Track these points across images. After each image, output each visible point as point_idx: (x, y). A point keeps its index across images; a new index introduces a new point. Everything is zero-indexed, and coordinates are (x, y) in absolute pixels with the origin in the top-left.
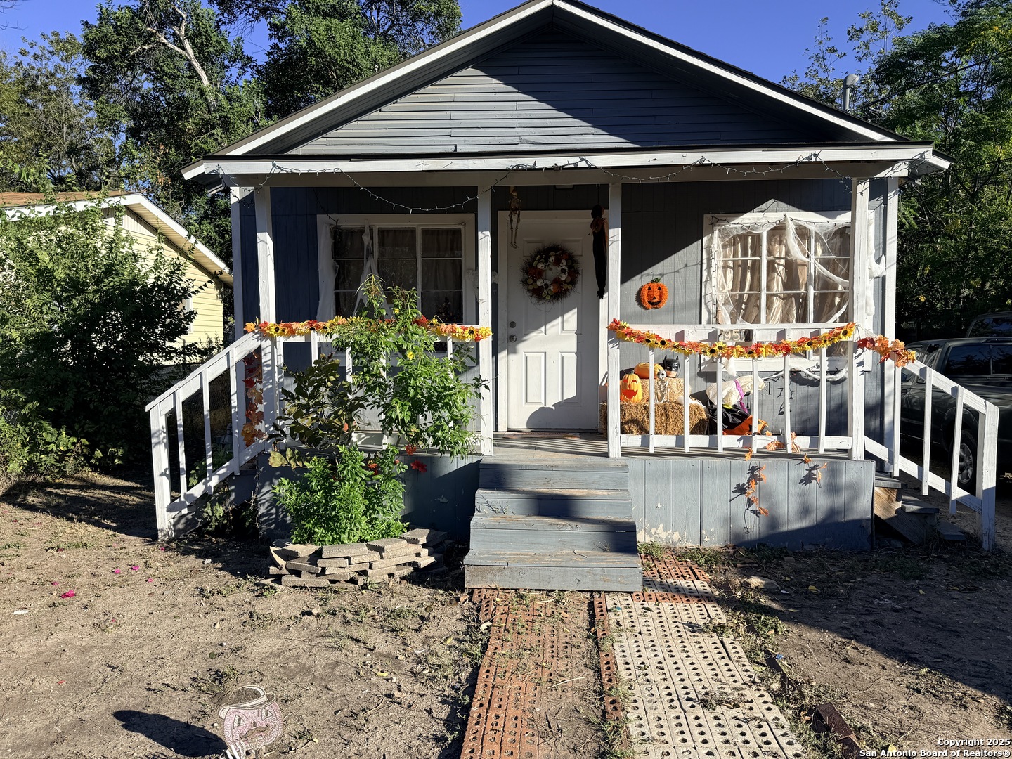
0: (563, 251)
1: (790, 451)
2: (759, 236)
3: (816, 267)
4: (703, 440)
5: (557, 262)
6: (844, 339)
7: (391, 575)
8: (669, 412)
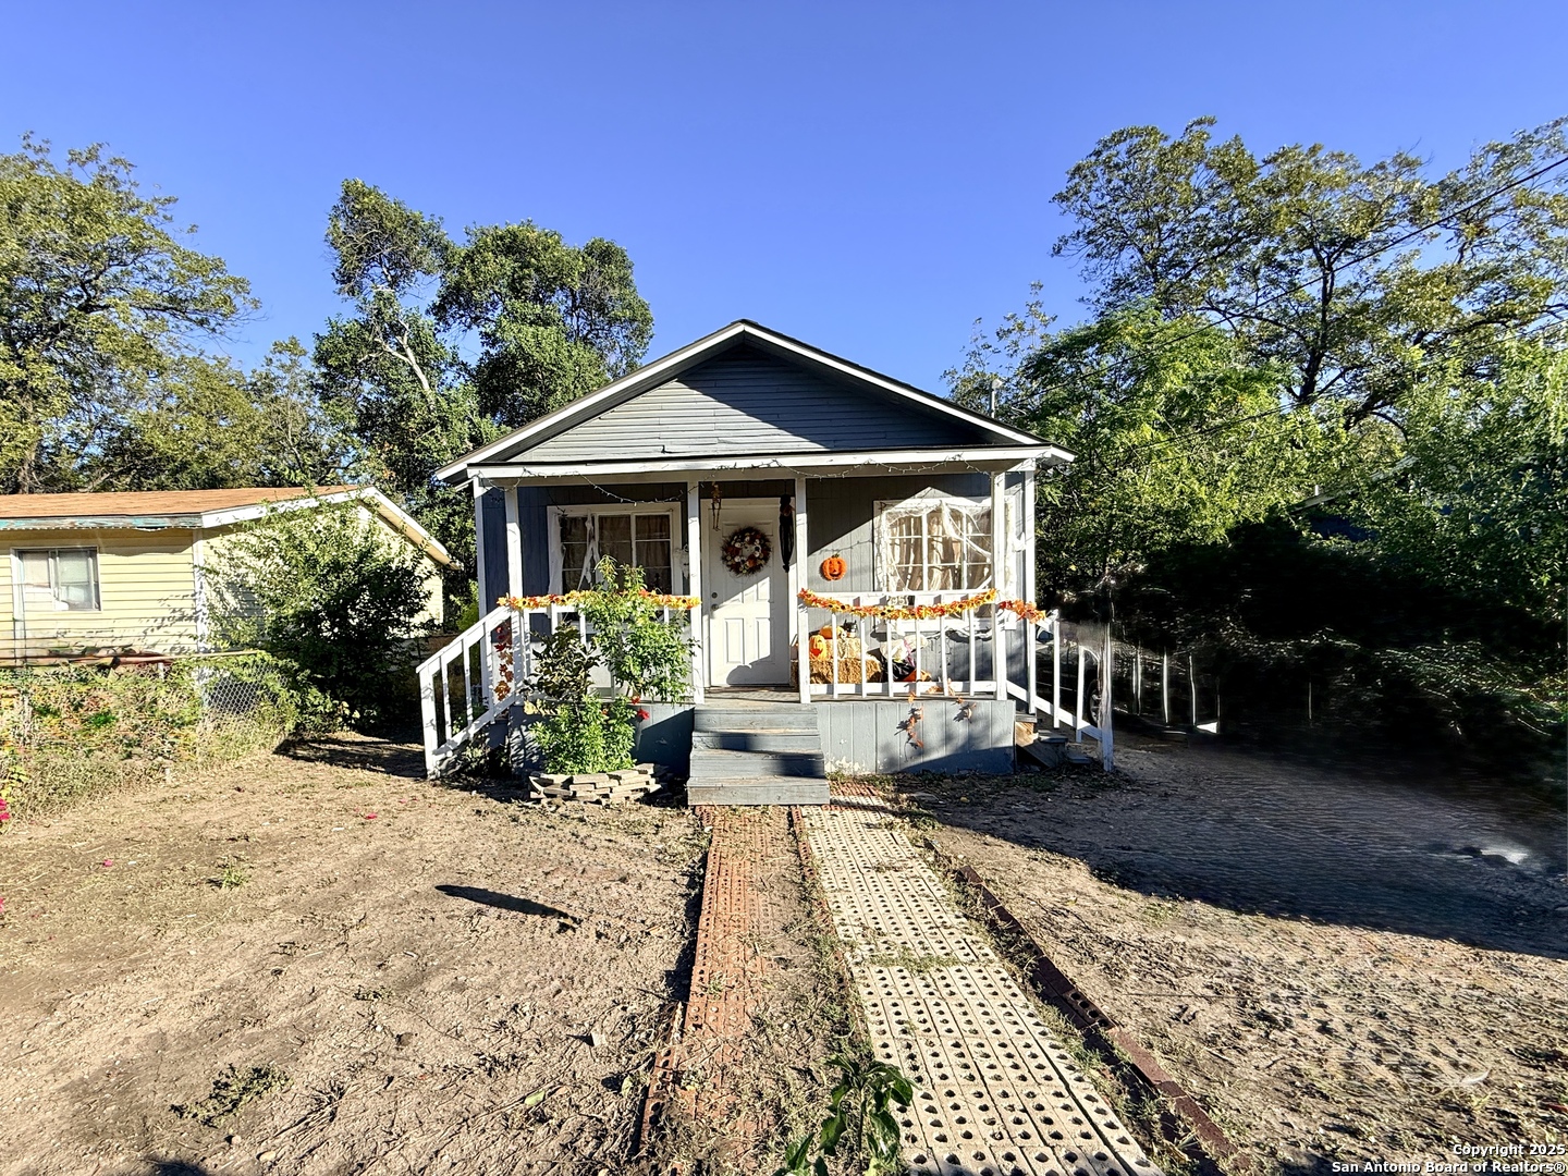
0: (757, 532)
1: (947, 695)
2: (920, 518)
3: (967, 543)
4: (877, 687)
5: (752, 542)
6: (988, 602)
7: (627, 798)
8: (850, 668)
